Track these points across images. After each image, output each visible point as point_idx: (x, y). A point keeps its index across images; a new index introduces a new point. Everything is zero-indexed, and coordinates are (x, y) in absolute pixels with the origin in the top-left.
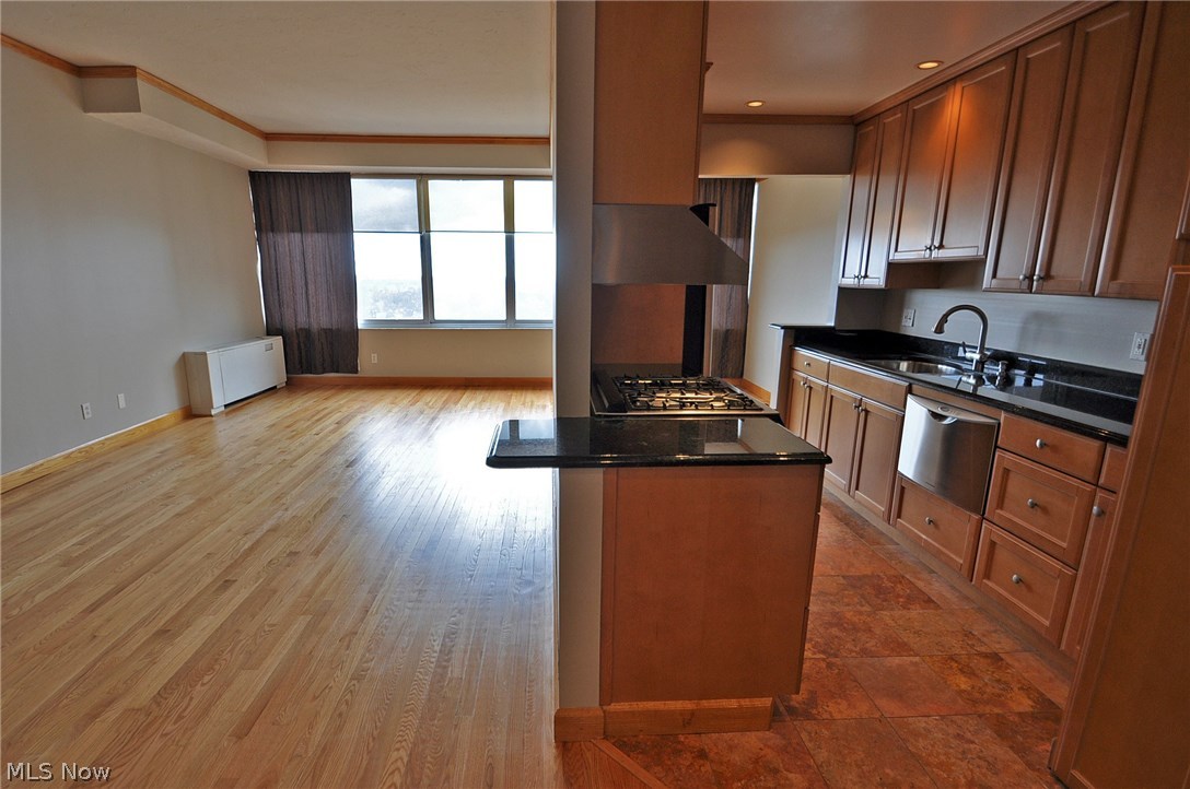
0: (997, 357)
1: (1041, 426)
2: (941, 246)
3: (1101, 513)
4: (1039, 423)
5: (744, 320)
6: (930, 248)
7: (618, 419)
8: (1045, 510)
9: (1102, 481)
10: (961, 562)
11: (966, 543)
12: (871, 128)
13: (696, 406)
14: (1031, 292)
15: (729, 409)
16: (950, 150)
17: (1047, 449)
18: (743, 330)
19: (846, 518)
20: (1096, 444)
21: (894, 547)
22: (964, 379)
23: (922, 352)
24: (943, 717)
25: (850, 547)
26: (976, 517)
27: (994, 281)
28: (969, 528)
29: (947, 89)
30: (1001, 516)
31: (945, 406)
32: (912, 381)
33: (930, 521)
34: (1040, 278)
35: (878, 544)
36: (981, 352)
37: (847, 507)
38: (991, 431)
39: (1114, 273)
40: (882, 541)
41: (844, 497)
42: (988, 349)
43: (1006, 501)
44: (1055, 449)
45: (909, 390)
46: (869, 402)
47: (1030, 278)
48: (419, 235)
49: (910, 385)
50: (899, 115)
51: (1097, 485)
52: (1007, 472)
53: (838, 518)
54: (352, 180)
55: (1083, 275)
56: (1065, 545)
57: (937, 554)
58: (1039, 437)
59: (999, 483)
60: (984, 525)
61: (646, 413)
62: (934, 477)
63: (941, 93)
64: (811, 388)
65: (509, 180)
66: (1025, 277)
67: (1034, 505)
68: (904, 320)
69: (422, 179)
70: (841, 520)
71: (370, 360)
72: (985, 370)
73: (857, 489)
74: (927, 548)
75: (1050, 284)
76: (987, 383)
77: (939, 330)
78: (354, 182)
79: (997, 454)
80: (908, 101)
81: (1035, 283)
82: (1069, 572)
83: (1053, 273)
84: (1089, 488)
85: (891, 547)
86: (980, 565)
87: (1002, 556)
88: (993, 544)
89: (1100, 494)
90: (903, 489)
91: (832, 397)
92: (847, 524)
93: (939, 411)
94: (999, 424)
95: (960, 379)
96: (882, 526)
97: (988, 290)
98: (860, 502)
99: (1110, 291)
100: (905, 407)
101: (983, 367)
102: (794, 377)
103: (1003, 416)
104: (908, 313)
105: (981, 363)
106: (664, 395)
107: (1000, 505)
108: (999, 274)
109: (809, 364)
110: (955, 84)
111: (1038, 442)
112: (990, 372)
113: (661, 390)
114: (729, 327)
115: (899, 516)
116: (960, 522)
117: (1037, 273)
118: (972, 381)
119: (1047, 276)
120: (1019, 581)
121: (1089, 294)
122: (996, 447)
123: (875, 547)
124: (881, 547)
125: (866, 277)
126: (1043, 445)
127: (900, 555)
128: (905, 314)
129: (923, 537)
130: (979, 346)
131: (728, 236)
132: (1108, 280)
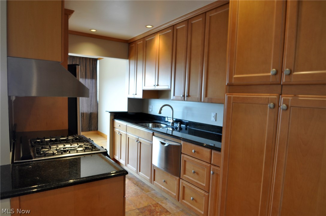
0: (177, 121)
1: (193, 145)
2: (158, 85)
3: (213, 173)
4: (193, 144)
5: (97, 109)
6: (155, 86)
7: (27, 163)
8: (198, 174)
9: (212, 162)
10: (175, 195)
11: (176, 188)
12: (133, 45)
13: (69, 152)
14: (185, 101)
15: (85, 151)
16: (158, 54)
17: (196, 153)
18: (97, 113)
19: (138, 183)
20: (209, 150)
21: (154, 191)
22: (169, 129)
23: (156, 120)
25: (139, 195)
26: (178, 178)
27: (174, 97)
28: (176, 182)
29: (155, 35)
30: (185, 177)
31: (165, 140)
32: (154, 131)
33: (164, 181)
34: (187, 96)
35: (149, 191)
36: (173, 120)
37: (137, 178)
38: (179, 148)
39: (206, 95)
40: (150, 190)
41: (136, 175)
42: (174, 118)
43: (186, 171)
44: (198, 153)
45: (153, 135)
46: (141, 140)
49: (153, 133)
50: (142, 42)
51: (211, 164)
52: (185, 161)
53: (134, 183)
55: (198, 96)
56: (204, 185)
57: (168, 193)
58: (193, 148)
59: (183, 165)
60: (181, 181)
61: (43, 158)
62: (163, 165)
63: (153, 36)
64: (121, 135)
66: (183, 96)
67: (194, 172)
68: (149, 109)
70: (135, 184)
72: (174, 126)
73: (140, 171)
74: (164, 191)
75: (190, 98)
76: (175, 130)
77: (160, 113)
79: (182, 155)
80: (144, 38)
81: (185, 98)
82: (207, 194)
83: (190, 95)
84: (209, 165)
85: (153, 192)
86: (181, 195)
87: (187, 191)
88: (184, 187)
89: (212, 167)
90: (154, 170)
91: (128, 138)
92: (137, 186)
93: (163, 142)
94: (181, 145)
95: (168, 129)
96: (149, 184)
97: (173, 100)
98: (141, 176)
99: (206, 101)
100: (152, 140)
101: (174, 125)
102: (115, 131)
103: (182, 142)
104: (150, 107)
105: (173, 123)
106: (55, 147)
107: (185, 173)
108: (175, 95)
109: (120, 126)
110: (157, 34)
111: (193, 150)
112: (176, 126)
113: (53, 144)
114: (91, 112)
115: (154, 180)
116: (173, 180)
117: (186, 94)
118: (171, 129)
119: (188, 96)
120: (193, 199)
121: (200, 101)
122: (181, 153)
123: (148, 193)
124: (150, 192)
125: (136, 94)
126: (195, 152)
127: (156, 195)
128: (149, 107)
129: (163, 187)
130: (172, 117)
131: (88, 78)
132: (205, 97)
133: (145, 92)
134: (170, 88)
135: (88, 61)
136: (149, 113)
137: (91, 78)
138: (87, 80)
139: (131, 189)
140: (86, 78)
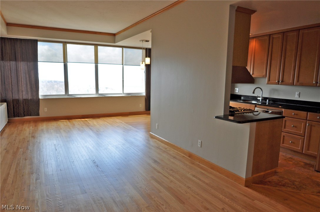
0: (266, 99)
3: (309, 125)
8: (296, 127)
9: (308, 119)
14: (279, 84)
17: (295, 115)
24: (294, 168)
27: (269, 82)
30: (285, 130)
34: (281, 81)
44: (297, 115)
45: (256, 106)
47: (279, 82)
48: (63, 63)
52: (286, 121)
54: (38, 42)
55: (291, 81)
56: (301, 133)
58: (293, 112)
59: (284, 123)
65: (96, 46)
67: (293, 126)
68: (235, 91)
69: (65, 44)
71: (44, 111)
77: (254, 93)
78: (39, 43)
82: (303, 138)
83: (284, 80)
84: (305, 121)
88: (284, 136)
89: (308, 122)
93: (266, 110)
94: (282, 111)
99: (297, 84)
103: (283, 109)
104: (236, 89)
107: (285, 128)
111: (293, 114)
120: (292, 142)
121: (293, 85)
136: (235, 94)
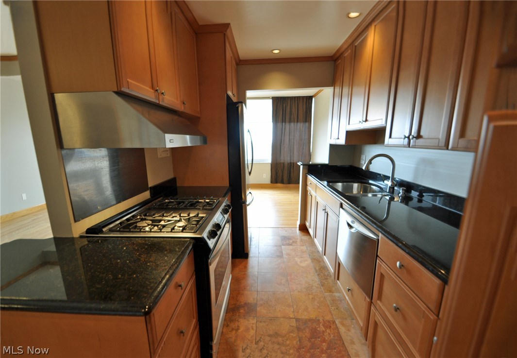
1: (400, 251)
2: (366, 120)
4: (399, 248)
5: (309, 159)
6: (362, 122)
8: (404, 316)
10: (362, 324)
11: (364, 315)
12: (340, 61)
14: (409, 147)
17: (405, 270)
26: (368, 299)
28: (365, 305)
29: (367, 30)
30: (380, 307)
31: (354, 220)
33: (349, 290)
34: (414, 138)
36: (393, 181)
39: (462, 133)
42: (396, 179)
43: (383, 297)
44: (409, 272)
45: (341, 206)
46: (328, 209)
49: (341, 203)
50: (349, 51)
51: (438, 316)
53: (316, 269)
60: (372, 307)
63: (366, 32)
64: (312, 196)
66: (407, 137)
67: (397, 309)
68: (361, 161)
70: (317, 271)
73: (325, 255)
75: (420, 141)
79: (378, 261)
80: (352, 42)
81: (411, 141)
83: (422, 134)
86: (370, 333)
88: (376, 324)
90: (339, 264)
91: (317, 202)
93: (350, 223)
94: (378, 240)
97: (387, 146)
99: (459, 146)
103: (380, 235)
105: (392, 188)
107: (380, 299)
108: (392, 136)
109: (311, 184)
110: (371, 25)
111: (398, 264)
115: (338, 279)
117: (412, 134)
119: (419, 136)
121: (445, 148)
122: (377, 256)
123: (327, 294)
124: (331, 294)
125: (338, 139)
126: (401, 266)
127: (339, 302)
128: (362, 158)
129: (347, 298)
130: (391, 176)
131: (301, 122)
132: (458, 137)
133: (349, 134)
134: (384, 123)
135: (301, 100)
136: (361, 167)
137: (303, 122)
138: (299, 124)
139: (307, 277)
140: (297, 122)
